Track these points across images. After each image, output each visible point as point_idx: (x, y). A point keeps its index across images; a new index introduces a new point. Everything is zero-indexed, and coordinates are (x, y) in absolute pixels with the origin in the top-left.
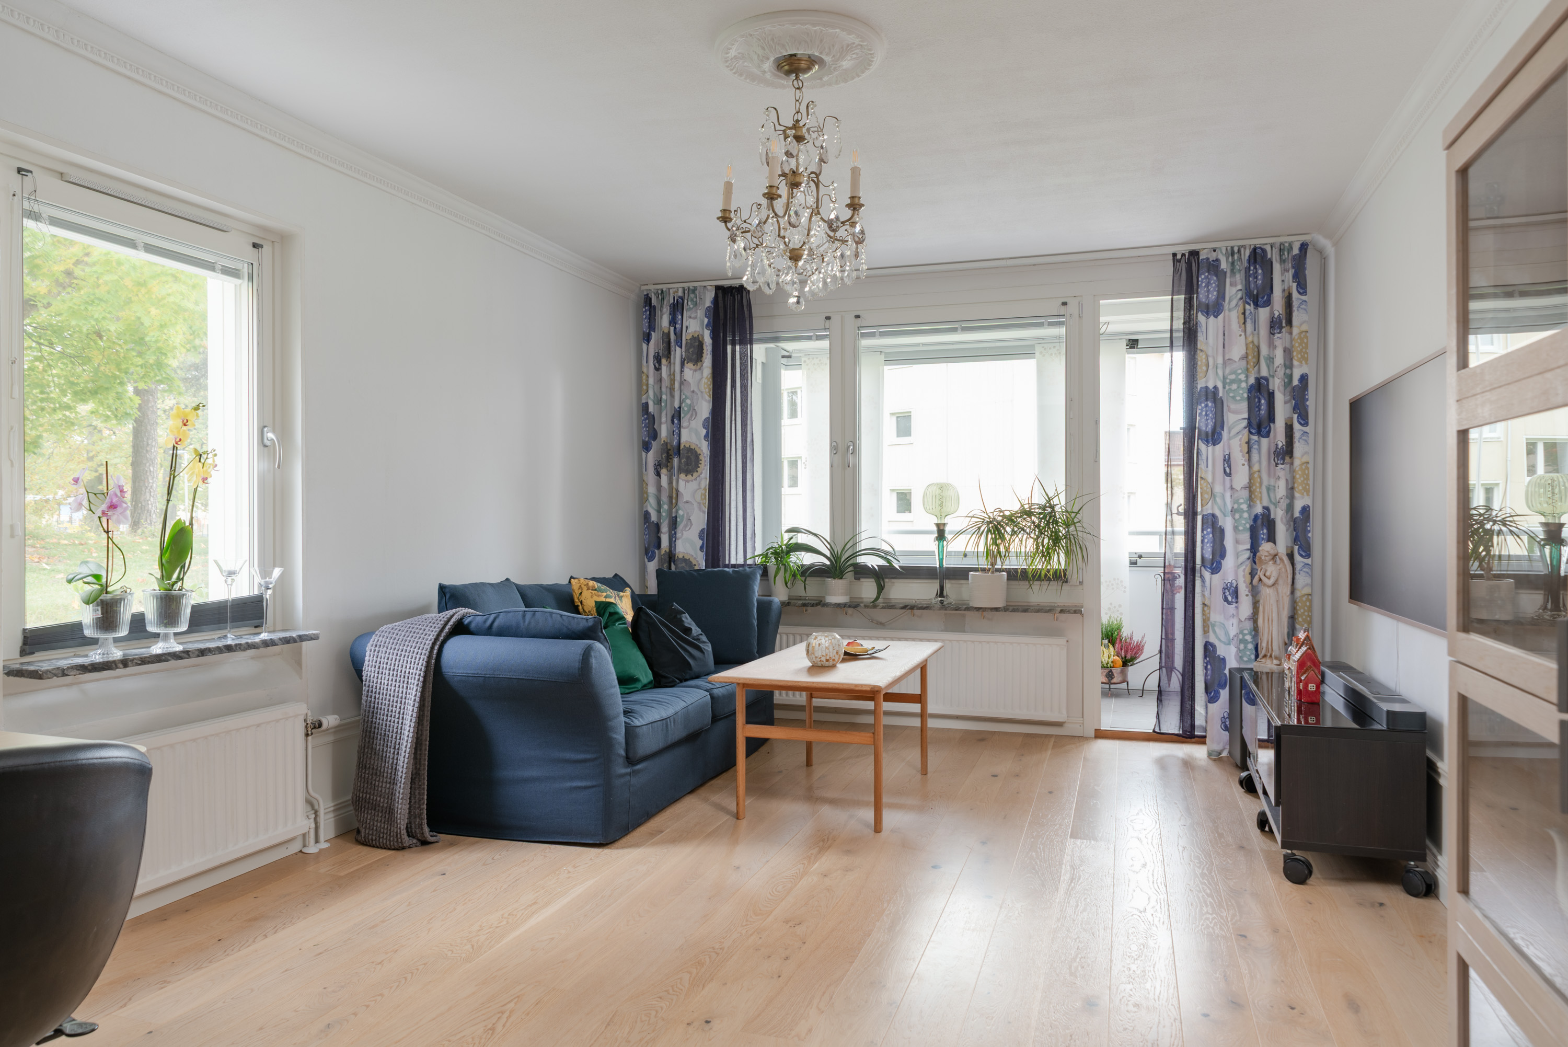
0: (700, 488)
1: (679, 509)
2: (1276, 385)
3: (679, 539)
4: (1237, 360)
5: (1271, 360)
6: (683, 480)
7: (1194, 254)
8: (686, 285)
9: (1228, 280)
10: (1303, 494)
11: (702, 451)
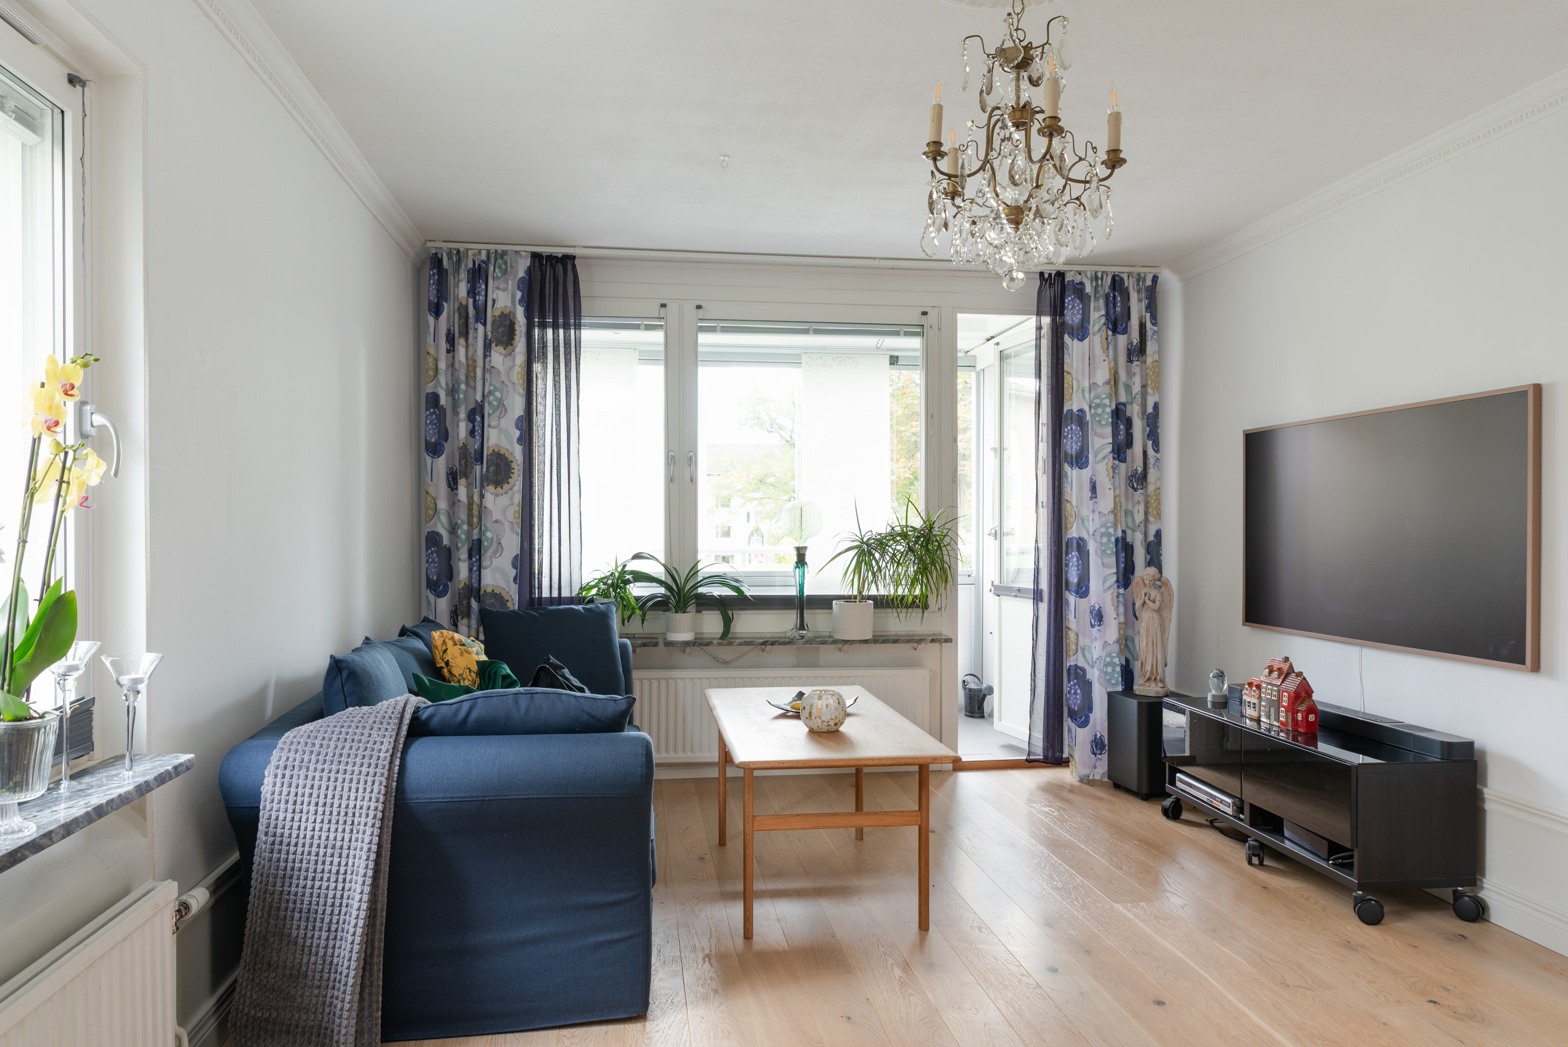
0: (513, 504)
1: (487, 530)
2: (1134, 411)
3: (486, 568)
4: (1101, 385)
5: (1128, 388)
6: (492, 494)
7: (1060, 275)
8: (492, 247)
9: (1092, 305)
10: (1156, 518)
11: (515, 457)
